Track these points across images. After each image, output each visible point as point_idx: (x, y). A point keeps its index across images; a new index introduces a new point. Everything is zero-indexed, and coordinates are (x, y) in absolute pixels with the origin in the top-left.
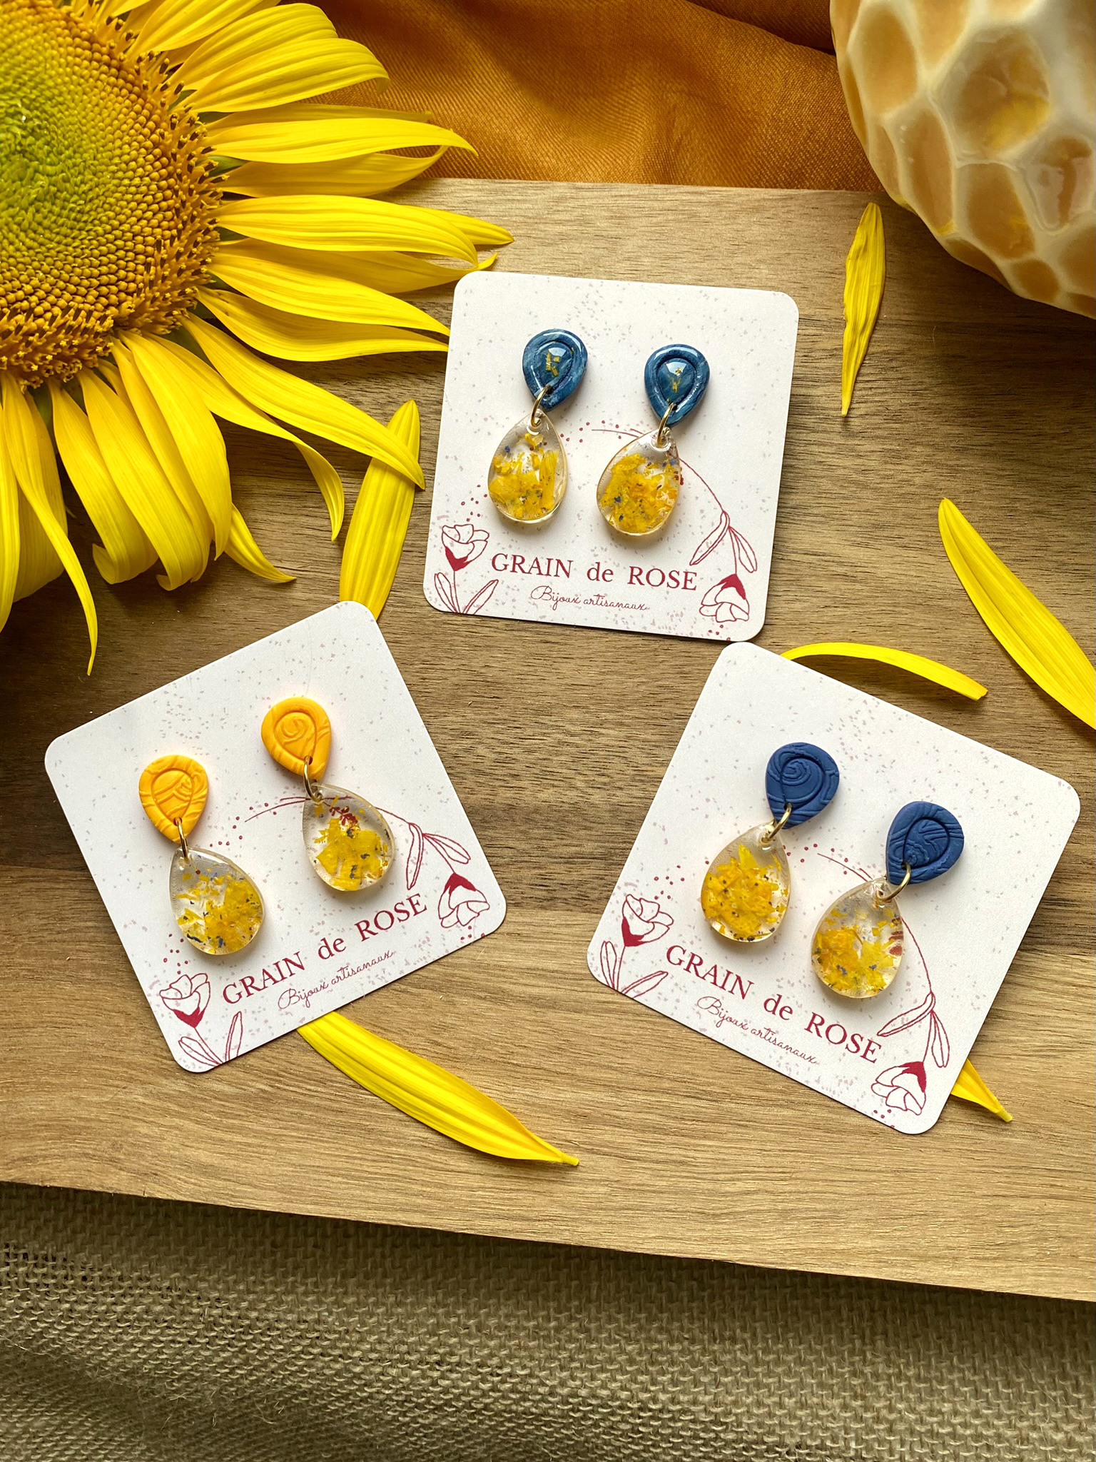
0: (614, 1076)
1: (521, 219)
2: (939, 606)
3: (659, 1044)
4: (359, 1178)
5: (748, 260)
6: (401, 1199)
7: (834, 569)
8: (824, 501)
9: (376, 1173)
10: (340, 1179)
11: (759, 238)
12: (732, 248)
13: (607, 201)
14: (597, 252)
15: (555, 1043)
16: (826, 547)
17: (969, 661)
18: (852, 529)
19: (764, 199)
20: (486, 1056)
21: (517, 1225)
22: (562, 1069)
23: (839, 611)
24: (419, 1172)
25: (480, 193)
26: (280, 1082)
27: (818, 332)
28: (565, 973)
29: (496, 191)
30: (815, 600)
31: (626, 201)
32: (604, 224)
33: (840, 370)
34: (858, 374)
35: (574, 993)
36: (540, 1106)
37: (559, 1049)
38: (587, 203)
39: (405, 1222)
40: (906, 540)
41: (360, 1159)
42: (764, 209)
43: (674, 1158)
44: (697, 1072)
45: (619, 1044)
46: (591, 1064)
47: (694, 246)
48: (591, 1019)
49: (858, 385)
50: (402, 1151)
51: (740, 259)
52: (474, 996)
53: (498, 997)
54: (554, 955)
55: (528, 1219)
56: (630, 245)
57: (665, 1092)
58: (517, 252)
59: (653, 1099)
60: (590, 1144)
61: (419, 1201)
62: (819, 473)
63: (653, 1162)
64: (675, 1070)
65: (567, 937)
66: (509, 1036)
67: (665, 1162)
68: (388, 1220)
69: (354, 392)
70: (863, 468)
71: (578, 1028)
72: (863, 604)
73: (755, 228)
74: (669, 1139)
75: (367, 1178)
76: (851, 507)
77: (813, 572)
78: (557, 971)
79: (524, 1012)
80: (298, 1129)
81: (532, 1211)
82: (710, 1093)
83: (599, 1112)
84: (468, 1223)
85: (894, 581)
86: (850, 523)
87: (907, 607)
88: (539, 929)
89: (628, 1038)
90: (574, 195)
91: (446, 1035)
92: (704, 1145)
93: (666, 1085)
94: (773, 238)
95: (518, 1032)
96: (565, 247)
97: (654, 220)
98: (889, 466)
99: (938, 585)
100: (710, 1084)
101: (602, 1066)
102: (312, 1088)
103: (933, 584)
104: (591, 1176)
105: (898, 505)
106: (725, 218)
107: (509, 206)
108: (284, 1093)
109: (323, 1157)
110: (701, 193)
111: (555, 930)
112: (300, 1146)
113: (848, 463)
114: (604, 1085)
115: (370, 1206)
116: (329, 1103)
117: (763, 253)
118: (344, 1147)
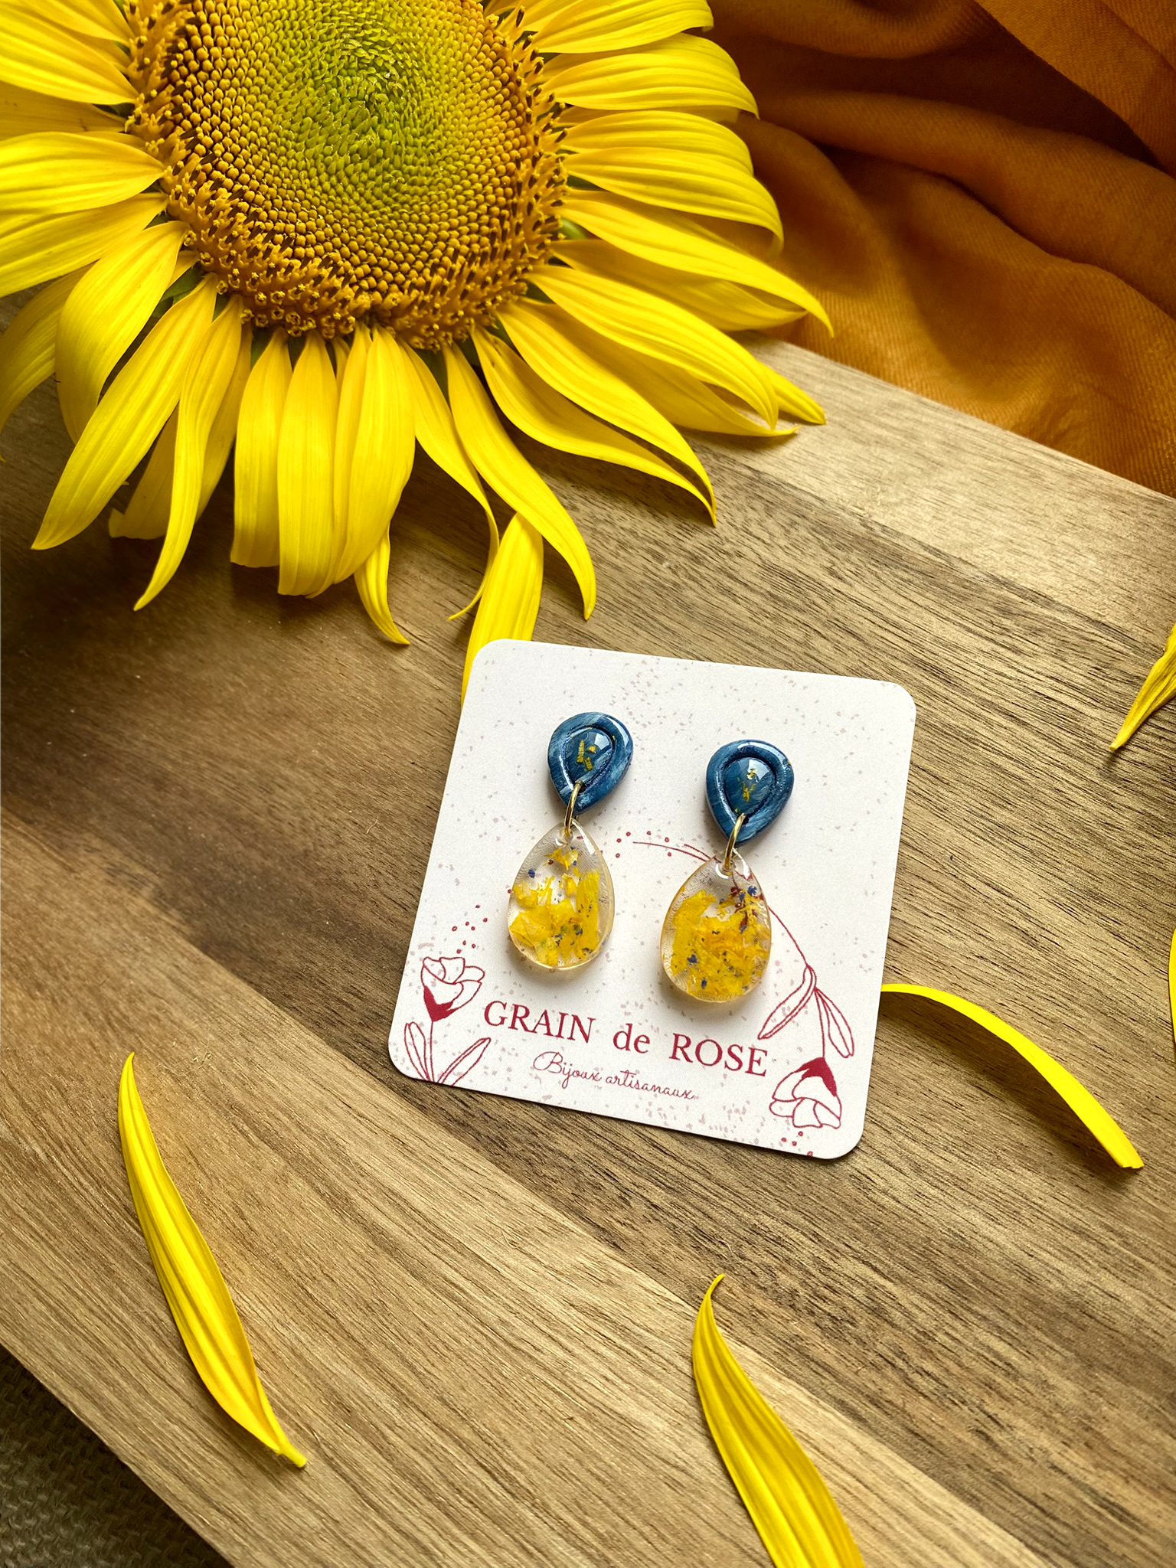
0: (412, 1382)
1: (845, 408)
2: (1128, 1027)
3: (486, 1375)
4: (63, 1321)
5: (1078, 544)
6: (90, 1377)
7: (1014, 918)
8: (1041, 836)
9: (84, 1327)
10: (44, 1308)
11: (1102, 527)
12: (1065, 524)
13: (947, 426)
14: (910, 469)
15: (367, 1297)
16: (1018, 888)
17: (1135, 1115)
18: (1060, 882)
19: (1128, 493)
20: (284, 1263)
21: (191, 1498)
22: (356, 1334)
23: (996, 971)
24: (127, 1355)
25: (815, 369)
26: (58, 1155)
27: (1125, 650)
28: (428, 1221)
29: (833, 374)
30: (971, 942)
31: (968, 434)
32: (931, 446)
33: (1132, 702)
34: (1153, 715)
35: (424, 1251)
36: (306, 1364)
37: (368, 1307)
38: (924, 420)
39: (75, 1408)
40: (1123, 929)
41: (79, 1298)
42: (1123, 501)
43: (419, 1536)
44: (510, 1439)
45: (440, 1346)
46: (393, 1349)
47: (1023, 505)
48: (426, 1295)
49: (1147, 728)
50: (127, 1317)
51: (1069, 539)
52: (312, 1185)
53: (339, 1202)
54: (428, 1191)
55: (208, 1500)
56: (950, 476)
57: (459, 1442)
58: (823, 435)
59: (440, 1442)
60: (334, 1451)
61: (106, 1393)
62: (1049, 802)
63: (391, 1524)
64: (486, 1421)
65: (454, 1179)
66: (321, 1255)
67: (407, 1536)
68: (60, 1393)
69: (576, 497)
70: (1108, 820)
71: (404, 1295)
72: (1030, 977)
73: (1103, 517)
74: (430, 1508)
75: (71, 1327)
76: (1071, 858)
77: (985, 909)
78: (420, 1213)
79: (358, 1239)
80: (40, 1222)
81: (217, 1492)
82: (512, 1480)
83: (367, 1417)
84: (139, 1457)
85: (1083, 969)
86: (1061, 875)
87: (1086, 1009)
88: (429, 1151)
89: (454, 1345)
90: (914, 407)
91: (256, 1211)
92: (466, 1546)
93: (466, 1433)
94: (1118, 533)
95: (335, 1258)
96: (878, 451)
97: (990, 464)
98: (1141, 834)
99: (1140, 1002)
100: (517, 1467)
101: (403, 1359)
102: (86, 1183)
103: (1132, 997)
104: (307, 1492)
105: (1133, 884)
106: (1072, 493)
107: (838, 390)
108: (54, 1171)
109: (45, 1271)
110: (1058, 459)
111: (446, 1163)
112: (30, 1242)
113: (1092, 807)
114: (393, 1386)
115: (54, 1362)
116: (90, 1211)
117: (1100, 544)
118: (72, 1273)
